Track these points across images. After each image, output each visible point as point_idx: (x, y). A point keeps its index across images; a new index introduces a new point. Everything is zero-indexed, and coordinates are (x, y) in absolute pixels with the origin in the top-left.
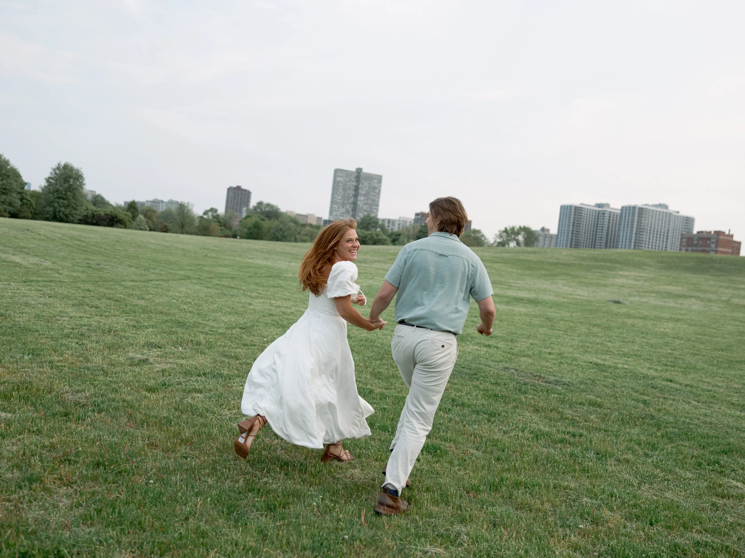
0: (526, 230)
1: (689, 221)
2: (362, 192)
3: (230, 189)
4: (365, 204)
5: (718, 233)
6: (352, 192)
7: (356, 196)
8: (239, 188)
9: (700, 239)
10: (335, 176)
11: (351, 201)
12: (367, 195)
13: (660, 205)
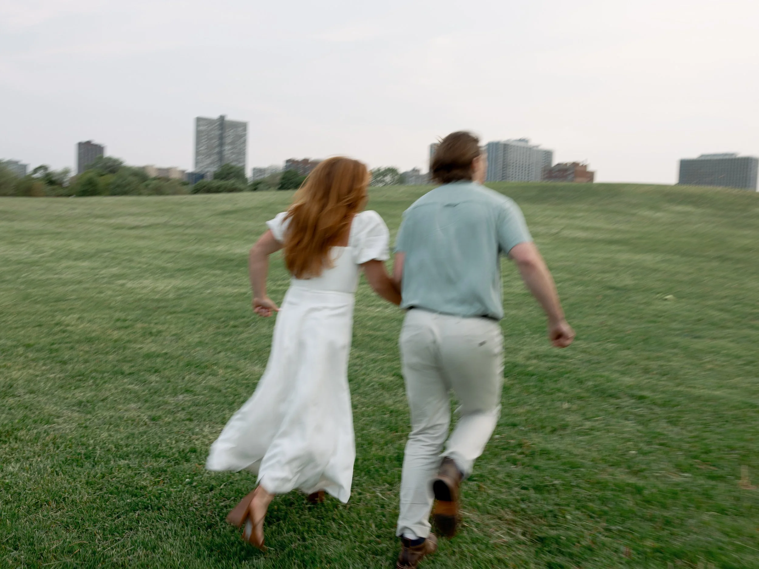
0: (392, 171)
1: (548, 155)
2: (228, 140)
3: (80, 145)
4: (233, 153)
5: (575, 165)
6: (216, 142)
7: (221, 145)
8: (88, 143)
9: (559, 171)
10: (198, 126)
11: (217, 150)
12: (232, 143)
13: (520, 140)
